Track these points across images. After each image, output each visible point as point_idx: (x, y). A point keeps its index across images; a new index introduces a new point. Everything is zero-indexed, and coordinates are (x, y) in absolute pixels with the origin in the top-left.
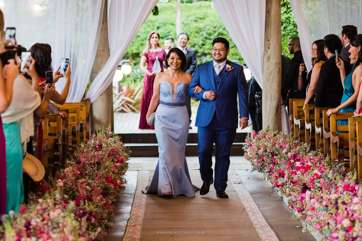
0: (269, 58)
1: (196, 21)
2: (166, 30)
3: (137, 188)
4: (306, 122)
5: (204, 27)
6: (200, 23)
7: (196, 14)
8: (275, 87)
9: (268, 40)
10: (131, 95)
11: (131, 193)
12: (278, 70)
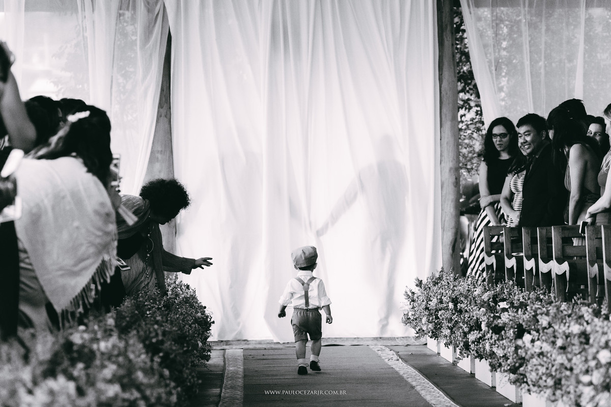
4: (506, 257)
8: (450, 210)
12: (454, 180)
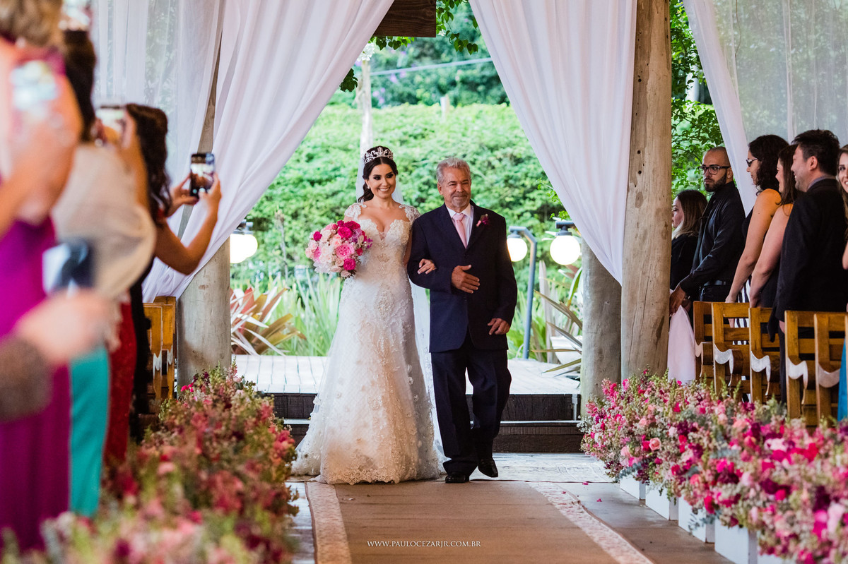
0: (639, 198)
1: (403, 142)
2: (330, 162)
3: (313, 519)
4: (752, 354)
5: (423, 157)
6: (415, 146)
7: (404, 126)
8: (655, 273)
9: (639, 152)
10: (256, 311)
11: (302, 530)
12: (662, 228)
